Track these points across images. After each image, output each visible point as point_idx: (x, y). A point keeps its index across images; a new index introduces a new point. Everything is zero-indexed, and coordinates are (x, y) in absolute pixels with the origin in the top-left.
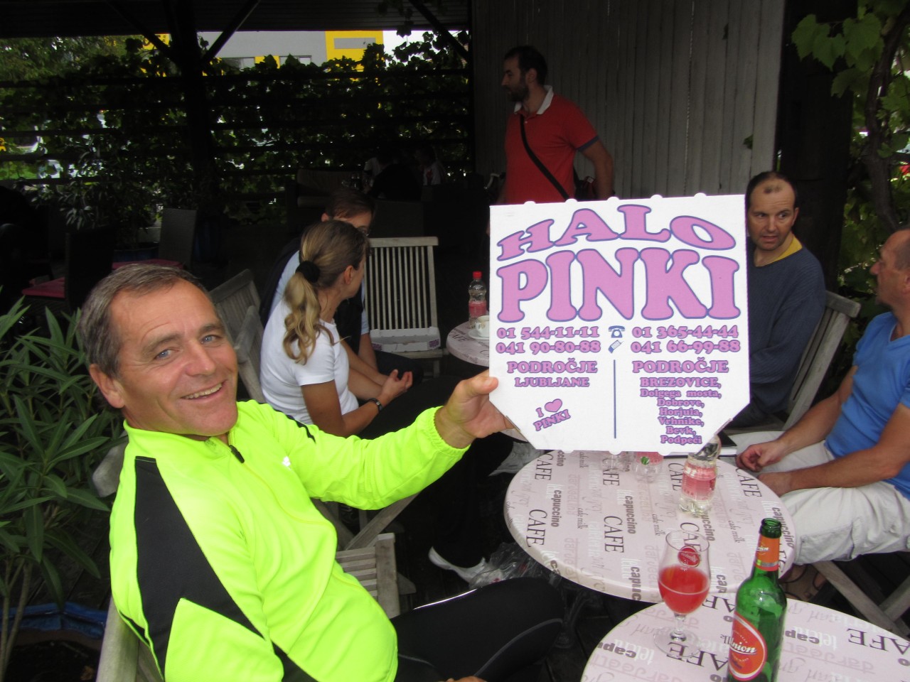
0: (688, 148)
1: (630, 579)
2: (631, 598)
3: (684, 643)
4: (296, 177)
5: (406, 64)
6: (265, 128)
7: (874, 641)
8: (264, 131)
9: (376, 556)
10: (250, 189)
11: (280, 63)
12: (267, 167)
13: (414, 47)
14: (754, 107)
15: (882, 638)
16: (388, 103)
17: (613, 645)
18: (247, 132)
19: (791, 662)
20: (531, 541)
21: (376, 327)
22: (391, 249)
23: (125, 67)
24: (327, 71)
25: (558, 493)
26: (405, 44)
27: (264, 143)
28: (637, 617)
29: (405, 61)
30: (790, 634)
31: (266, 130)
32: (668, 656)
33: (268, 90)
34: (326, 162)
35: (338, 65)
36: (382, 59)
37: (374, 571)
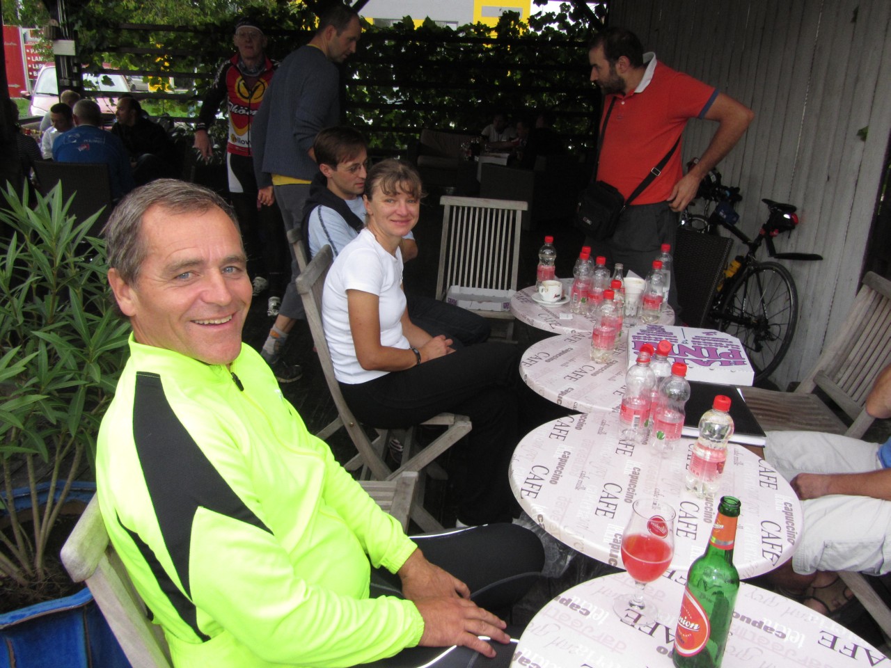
0: (801, 136)
1: (610, 544)
2: (607, 562)
3: (641, 612)
4: (420, 137)
5: (539, 33)
6: (396, 86)
7: (845, 648)
8: (395, 89)
9: (396, 491)
10: (376, 145)
11: (418, 23)
12: (394, 125)
13: (549, 18)
14: (874, 97)
15: (856, 647)
16: (518, 72)
17: (570, 600)
18: (379, 90)
19: (747, 650)
20: (524, 493)
21: (457, 284)
22: (480, 209)
23: (274, 19)
24: (461, 35)
25: (566, 454)
26: (540, 13)
27: (393, 101)
28: (604, 579)
29: (539, 30)
30: (757, 624)
31: (398, 89)
32: (621, 620)
33: (403, 50)
34: (451, 125)
35: (473, 30)
36: (517, 27)
37: (390, 503)
